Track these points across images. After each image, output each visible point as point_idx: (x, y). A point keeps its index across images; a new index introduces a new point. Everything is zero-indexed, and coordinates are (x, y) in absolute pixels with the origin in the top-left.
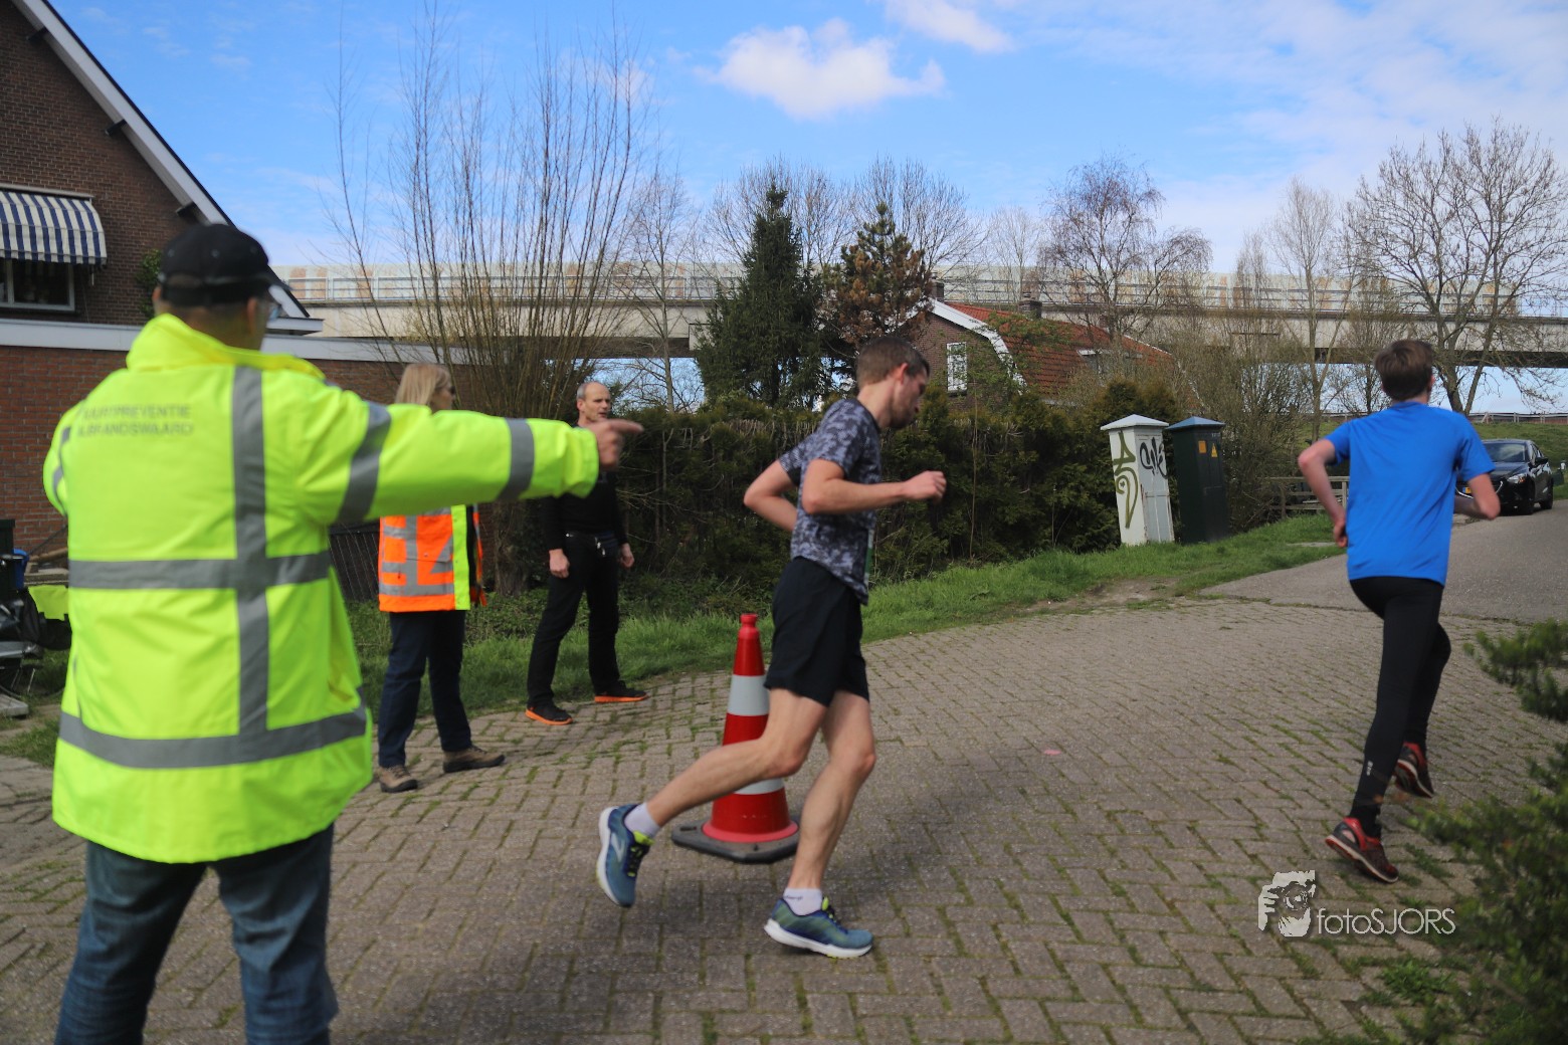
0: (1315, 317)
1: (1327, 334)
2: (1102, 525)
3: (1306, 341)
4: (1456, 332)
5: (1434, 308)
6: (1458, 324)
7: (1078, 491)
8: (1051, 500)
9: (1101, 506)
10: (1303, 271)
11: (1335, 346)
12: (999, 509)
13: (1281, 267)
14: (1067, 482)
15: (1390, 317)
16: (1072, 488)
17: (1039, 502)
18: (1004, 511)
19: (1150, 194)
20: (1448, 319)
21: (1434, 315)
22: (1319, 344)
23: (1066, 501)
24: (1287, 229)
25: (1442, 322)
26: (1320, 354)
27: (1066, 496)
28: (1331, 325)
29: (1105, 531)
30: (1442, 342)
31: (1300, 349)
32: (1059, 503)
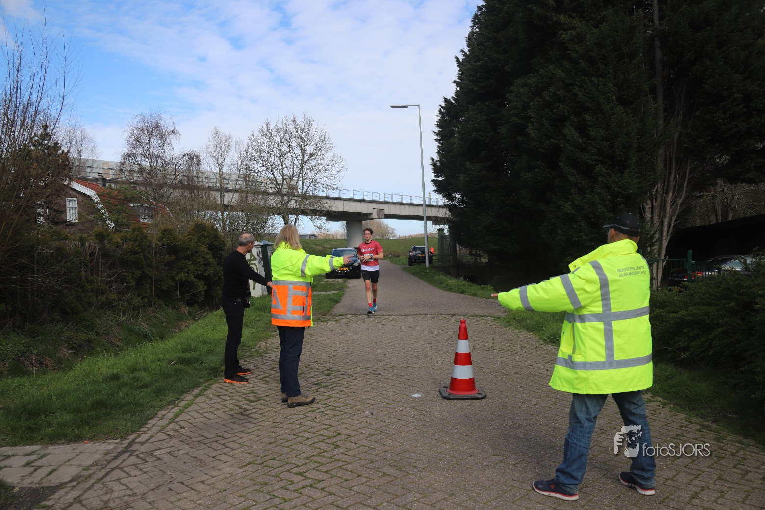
0: (222, 190)
1: (228, 199)
2: (197, 289)
3: (219, 202)
4: (288, 202)
5: (281, 189)
6: (289, 198)
7: (188, 273)
8: (177, 278)
9: (197, 280)
10: (217, 170)
11: (232, 204)
12: (159, 283)
13: (208, 166)
14: (183, 269)
15: (256, 192)
16: (185, 272)
17: (172, 278)
18: (161, 284)
19: (173, 132)
20: (286, 195)
21: (280, 193)
22: (225, 203)
23: (184, 279)
24: (210, 149)
25: (282, 195)
26: (226, 208)
27: (182, 276)
28: (230, 194)
29: (199, 292)
30: (283, 205)
31: (217, 205)
32: (181, 280)
